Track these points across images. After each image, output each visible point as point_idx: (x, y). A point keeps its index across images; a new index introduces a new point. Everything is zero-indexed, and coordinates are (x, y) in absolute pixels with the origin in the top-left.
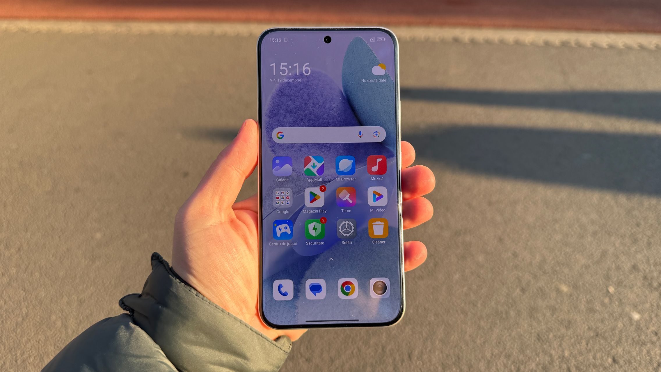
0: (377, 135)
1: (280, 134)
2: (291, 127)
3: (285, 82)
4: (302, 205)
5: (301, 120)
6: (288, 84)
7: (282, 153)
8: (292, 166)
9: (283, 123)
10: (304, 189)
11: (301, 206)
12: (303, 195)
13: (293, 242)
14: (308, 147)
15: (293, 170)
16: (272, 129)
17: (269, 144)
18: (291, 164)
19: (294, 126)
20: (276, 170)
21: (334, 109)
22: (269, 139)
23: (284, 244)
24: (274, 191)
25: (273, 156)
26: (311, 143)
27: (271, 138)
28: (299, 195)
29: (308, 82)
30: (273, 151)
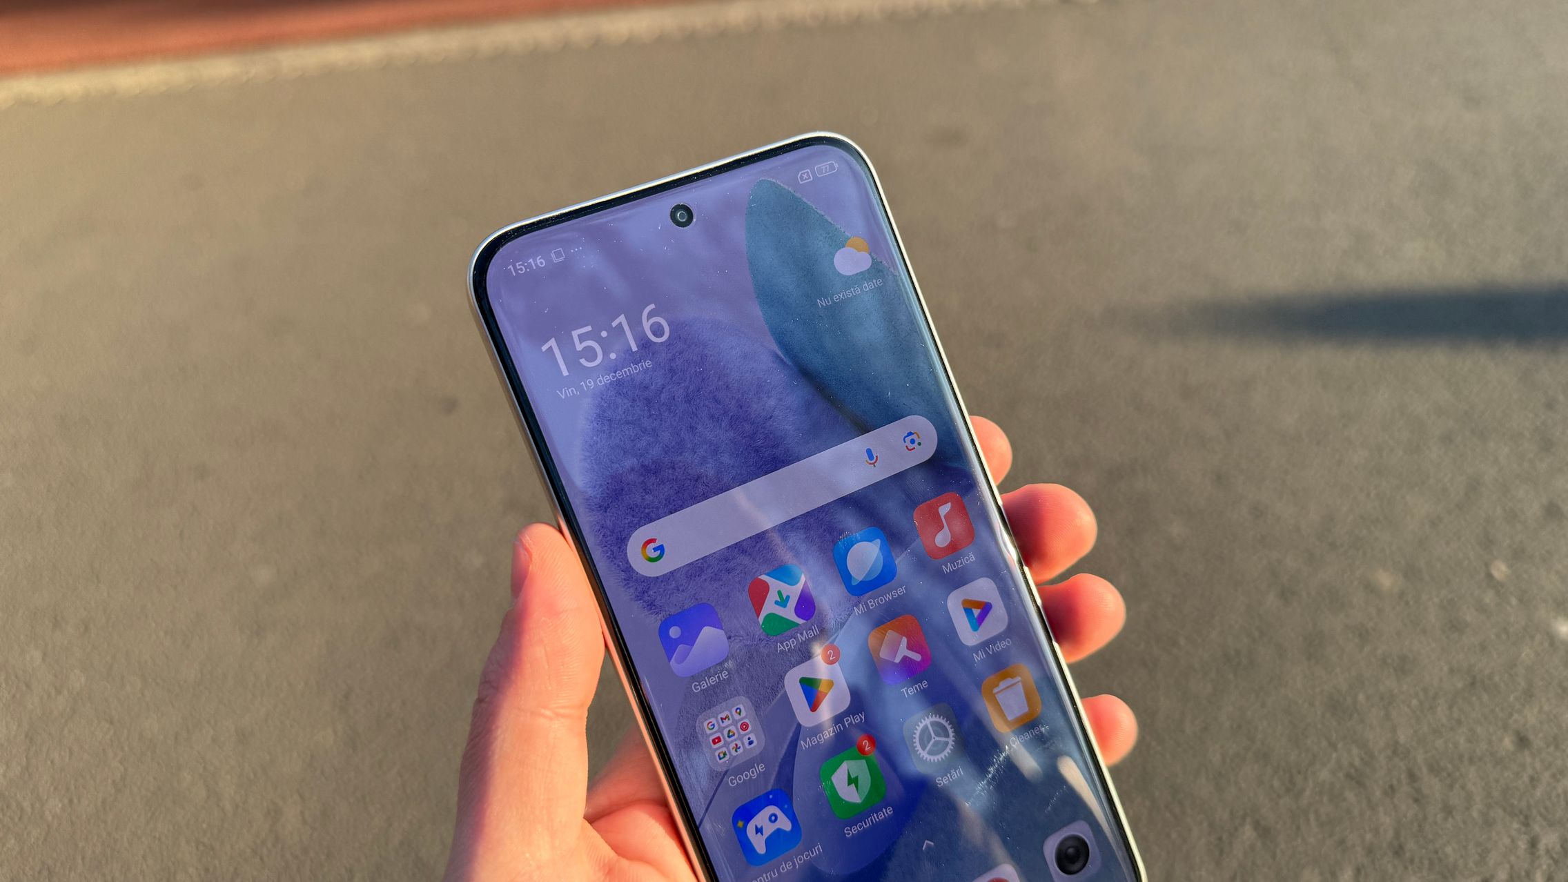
0: (913, 441)
1: (652, 546)
2: (676, 511)
3: (606, 384)
4: (793, 729)
5: (697, 480)
6: (619, 384)
7: (680, 601)
8: (721, 629)
9: (647, 511)
10: (781, 678)
11: (791, 734)
12: (785, 699)
13: (810, 848)
14: (744, 552)
15: (729, 638)
16: (622, 541)
17: (632, 590)
18: (717, 624)
19: (682, 508)
20: (680, 661)
21: (776, 413)
22: (623, 575)
23: (786, 867)
24: (697, 724)
25: (654, 621)
26: (751, 538)
27: (628, 569)
28: (773, 703)
29: (673, 359)
30: (651, 606)
